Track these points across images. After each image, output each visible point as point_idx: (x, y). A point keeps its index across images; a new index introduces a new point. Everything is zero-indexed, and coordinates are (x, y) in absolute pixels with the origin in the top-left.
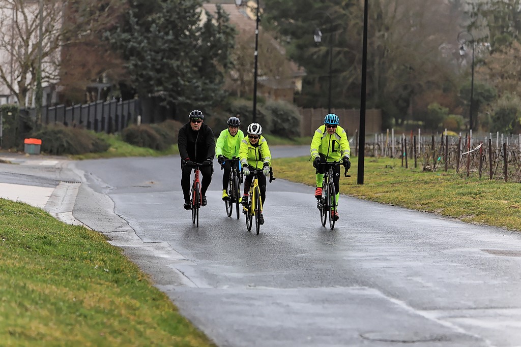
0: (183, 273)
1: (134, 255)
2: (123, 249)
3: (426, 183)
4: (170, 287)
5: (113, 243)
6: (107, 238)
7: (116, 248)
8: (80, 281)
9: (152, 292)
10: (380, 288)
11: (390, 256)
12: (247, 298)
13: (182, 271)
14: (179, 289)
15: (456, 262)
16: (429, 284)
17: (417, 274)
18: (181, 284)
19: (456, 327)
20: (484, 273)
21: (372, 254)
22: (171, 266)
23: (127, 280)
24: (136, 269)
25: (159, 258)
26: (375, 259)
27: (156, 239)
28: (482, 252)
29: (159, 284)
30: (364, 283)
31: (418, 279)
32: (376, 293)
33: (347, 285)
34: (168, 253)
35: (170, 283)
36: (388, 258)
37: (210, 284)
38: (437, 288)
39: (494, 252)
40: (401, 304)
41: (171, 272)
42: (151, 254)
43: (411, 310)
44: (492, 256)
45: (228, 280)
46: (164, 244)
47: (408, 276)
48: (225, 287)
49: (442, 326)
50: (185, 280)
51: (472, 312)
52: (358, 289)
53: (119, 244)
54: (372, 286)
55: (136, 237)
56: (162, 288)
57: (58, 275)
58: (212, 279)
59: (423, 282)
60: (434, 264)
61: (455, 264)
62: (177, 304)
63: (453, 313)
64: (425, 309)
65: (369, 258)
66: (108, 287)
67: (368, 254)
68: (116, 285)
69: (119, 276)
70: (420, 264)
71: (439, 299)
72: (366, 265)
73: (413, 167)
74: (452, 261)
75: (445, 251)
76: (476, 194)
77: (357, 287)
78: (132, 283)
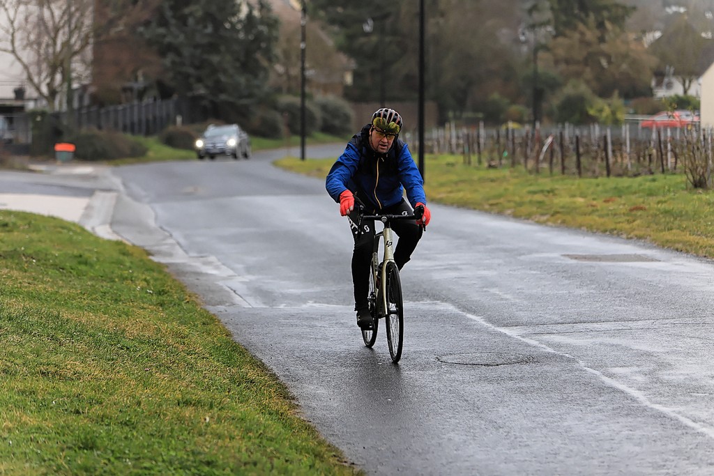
0: (235, 291)
1: (180, 271)
2: (167, 266)
3: (492, 181)
4: (221, 308)
5: (155, 259)
6: (149, 253)
7: (159, 265)
8: (121, 306)
9: (201, 315)
10: (453, 302)
11: (461, 264)
12: (307, 318)
13: (234, 289)
14: (231, 310)
15: (535, 270)
16: (508, 296)
17: (494, 285)
18: (233, 304)
19: (544, 346)
20: (567, 282)
21: (441, 263)
22: (220, 283)
23: (173, 303)
24: (182, 289)
25: (207, 274)
26: (445, 269)
27: (202, 252)
28: (562, 258)
29: (209, 305)
30: (435, 297)
31: (494, 290)
32: (449, 308)
33: (417, 300)
34: (217, 268)
35: (221, 303)
36: (460, 267)
37: (264, 303)
38: (517, 301)
39: (576, 257)
40: (478, 320)
41: (221, 290)
42: (199, 270)
43: (492, 327)
44: (574, 262)
45: (285, 297)
46: (212, 258)
47: (484, 287)
48: (282, 306)
49: (528, 345)
50: (237, 299)
51: (559, 327)
52: (430, 304)
53: (163, 260)
54: (443, 300)
55: (180, 251)
56: (212, 310)
57: (95, 299)
58: (267, 296)
59: (500, 294)
60: (511, 272)
61: (534, 272)
62: (230, 328)
63: (538, 330)
64: (506, 326)
65: (439, 268)
66: (152, 311)
67: (437, 263)
68: (161, 309)
69: (164, 298)
70: (495, 273)
71: (522, 314)
72: (437, 276)
73: (477, 165)
74: (530, 269)
75: (522, 258)
76: (549, 192)
77: (428, 302)
78: (179, 305)
